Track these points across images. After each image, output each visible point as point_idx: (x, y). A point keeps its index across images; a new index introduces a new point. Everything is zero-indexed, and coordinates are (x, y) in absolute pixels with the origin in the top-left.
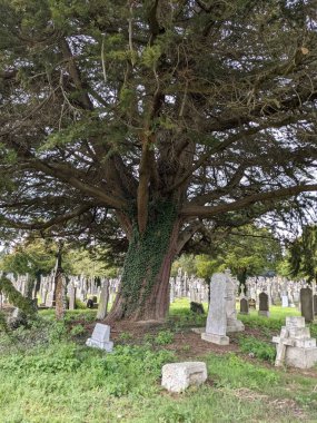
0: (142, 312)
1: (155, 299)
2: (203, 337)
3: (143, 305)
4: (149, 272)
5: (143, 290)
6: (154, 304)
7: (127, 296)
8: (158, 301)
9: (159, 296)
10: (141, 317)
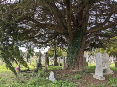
0: (74, 67)
1: (78, 63)
2: (94, 77)
3: (74, 65)
4: (75, 54)
5: (74, 60)
6: (78, 64)
7: (69, 62)
8: (79, 64)
9: (80, 62)
10: (73, 69)
